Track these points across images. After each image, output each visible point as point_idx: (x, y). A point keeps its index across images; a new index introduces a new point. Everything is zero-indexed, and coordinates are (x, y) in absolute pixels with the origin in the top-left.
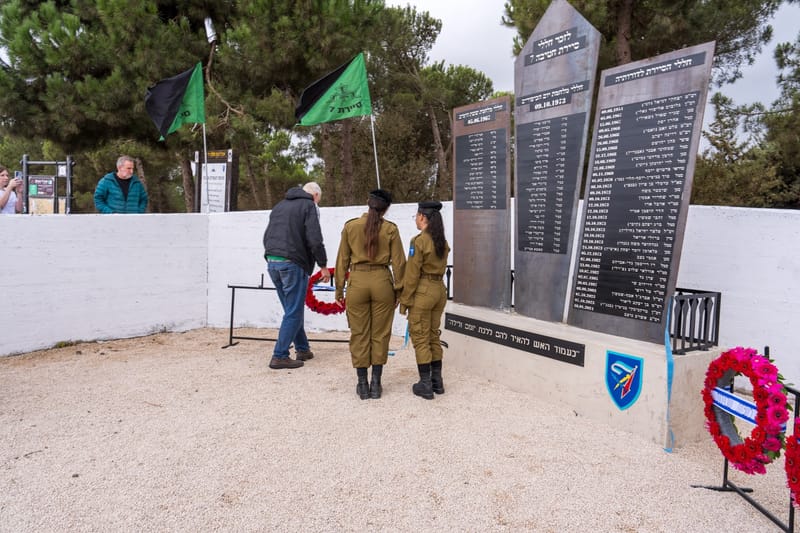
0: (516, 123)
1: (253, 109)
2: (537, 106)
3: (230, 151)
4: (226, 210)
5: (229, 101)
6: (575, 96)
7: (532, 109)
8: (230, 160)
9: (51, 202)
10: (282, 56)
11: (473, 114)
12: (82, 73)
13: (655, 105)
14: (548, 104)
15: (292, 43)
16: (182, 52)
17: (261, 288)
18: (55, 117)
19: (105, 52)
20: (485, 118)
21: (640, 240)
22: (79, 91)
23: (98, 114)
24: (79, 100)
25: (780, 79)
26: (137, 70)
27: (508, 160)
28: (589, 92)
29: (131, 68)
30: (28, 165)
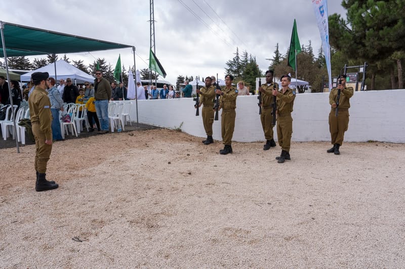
9: (355, 84)
12: (382, 26)
18: (368, 48)
22: (381, 35)
24: (380, 39)
30: (346, 69)
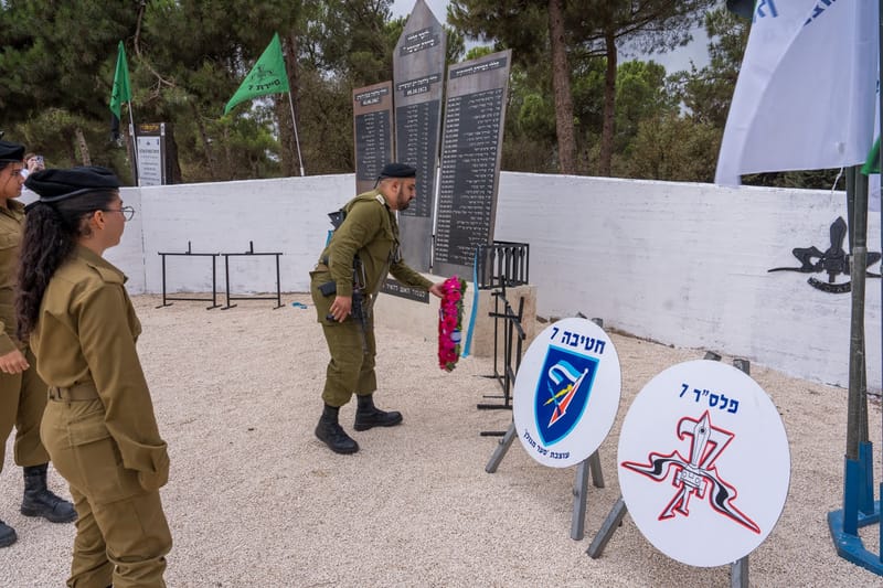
0: (396, 106)
1: (187, 81)
2: (409, 92)
3: (163, 125)
4: (163, 184)
5: (159, 72)
6: (433, 86)
7: (406, 95)
8: (163, 134)
10: (211, 27)
11: (368, 96)
13: (479, 97)
14: (415, 91)
15: (220, 14)
16: (106, 22)
17: (189, 254)
19: (25, 22)
20: (375, 101)
21: (472, 205)
23: (22, 88)
25: (711, 47)
26: (61, 42)
27: (392, 137)
28: (441, 83)
29: (53, 39)
